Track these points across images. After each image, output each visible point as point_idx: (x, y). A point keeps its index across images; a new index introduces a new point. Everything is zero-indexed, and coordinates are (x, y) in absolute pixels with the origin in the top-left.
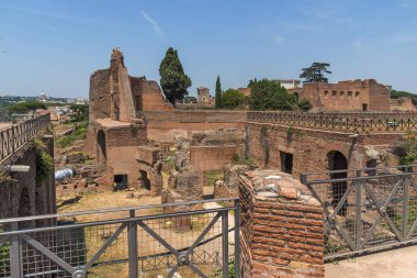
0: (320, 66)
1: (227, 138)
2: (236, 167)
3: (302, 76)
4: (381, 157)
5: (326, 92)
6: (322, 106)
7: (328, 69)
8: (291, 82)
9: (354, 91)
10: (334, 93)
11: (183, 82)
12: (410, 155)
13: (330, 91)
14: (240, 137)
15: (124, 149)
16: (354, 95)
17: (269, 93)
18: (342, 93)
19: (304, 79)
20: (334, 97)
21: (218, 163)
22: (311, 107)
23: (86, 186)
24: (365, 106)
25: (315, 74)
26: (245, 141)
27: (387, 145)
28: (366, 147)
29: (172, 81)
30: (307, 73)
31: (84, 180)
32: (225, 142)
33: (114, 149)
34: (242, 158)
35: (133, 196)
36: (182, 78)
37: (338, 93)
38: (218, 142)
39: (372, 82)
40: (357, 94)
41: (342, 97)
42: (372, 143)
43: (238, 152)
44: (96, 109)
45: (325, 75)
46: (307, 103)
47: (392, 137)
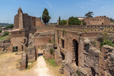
0: (90, 13)
1: (47, 34)
2: (49, 44)
3: (85, 16)
4: (91, 42)
5: (91, 20)
6: (90, 24)
7: (93, 13)
8: (82, 17)
9: (99, 19)
10: (93, 20)
11: (48, 18)
12: (104, 41)
13: (92, 20)
14: (52, 34)
15: (17, 38)
16: (99, 20)
17: (74, 20)
18: (96, 20)
19: (86, 17)
20: (93, 21)
21: (44, 43)
22: (86, 24)
23: (3, 51)
24: (103, 24)
25: (89, 15)
26: (54, 35)
27: (95, 37)
28: (84, 38)
29: (45, 18)
30: (87, 15)
31: (3, 49)
32: (46, 35)
33: (13, 38)
34: (52, 41)
35: (17, 54)
36: (48, 17)
37: (95, 20)
38: (44, 36)
39: (105, 16)
40: (100, 20)
41: (96, 21)
42: (87, 36)
43: (51, 39)
44: (15, 26)
45: (92, 15)
46: (85, 23)
47: (97, 33)
